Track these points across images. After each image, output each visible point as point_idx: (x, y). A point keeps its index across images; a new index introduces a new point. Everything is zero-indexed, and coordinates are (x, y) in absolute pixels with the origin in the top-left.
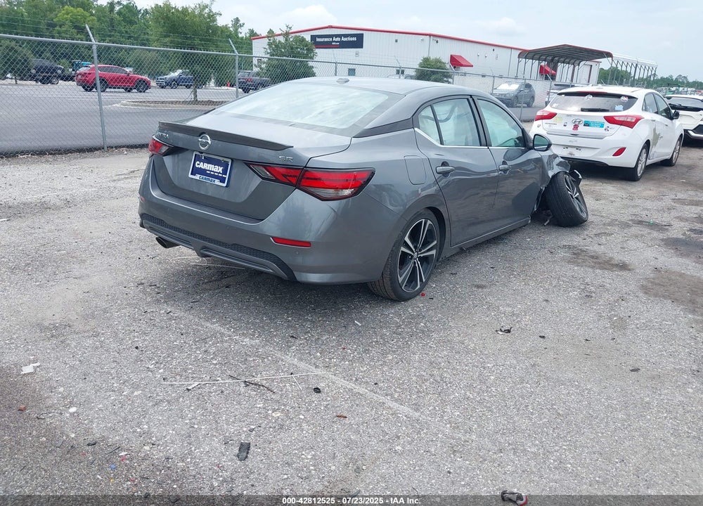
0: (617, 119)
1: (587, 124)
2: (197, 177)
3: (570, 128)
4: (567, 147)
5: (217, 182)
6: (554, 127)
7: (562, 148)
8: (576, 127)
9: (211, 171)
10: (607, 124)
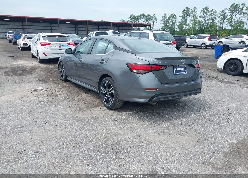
0: (71, 43)
1: (63, 46)
2: (177, 74)
3: (58, 48)
4: (59, 54)
5: (184, 73)
6: (52, 48)
7: (57, 54)
8: (60, 47)
9: (181, 70)
10: (68, 45)
